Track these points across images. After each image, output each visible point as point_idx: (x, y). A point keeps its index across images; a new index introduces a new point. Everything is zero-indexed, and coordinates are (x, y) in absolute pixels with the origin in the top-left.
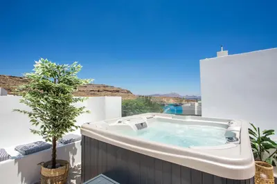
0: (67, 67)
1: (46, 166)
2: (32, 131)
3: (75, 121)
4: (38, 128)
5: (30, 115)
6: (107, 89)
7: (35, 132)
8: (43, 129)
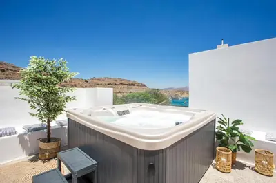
0: (56, 64)
1: (43, 141)
2: (31, 114)
3: (65, 107)
4: (35, 112)
5: (29, 102)
6: (123, 82)
7: (33, 115)
8: (39, 112)
